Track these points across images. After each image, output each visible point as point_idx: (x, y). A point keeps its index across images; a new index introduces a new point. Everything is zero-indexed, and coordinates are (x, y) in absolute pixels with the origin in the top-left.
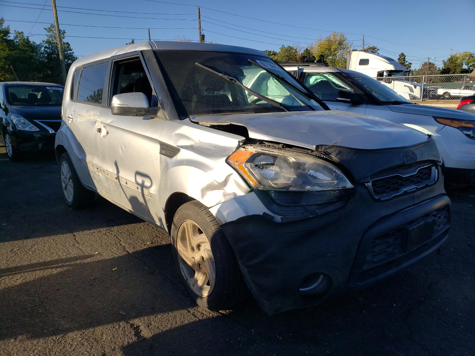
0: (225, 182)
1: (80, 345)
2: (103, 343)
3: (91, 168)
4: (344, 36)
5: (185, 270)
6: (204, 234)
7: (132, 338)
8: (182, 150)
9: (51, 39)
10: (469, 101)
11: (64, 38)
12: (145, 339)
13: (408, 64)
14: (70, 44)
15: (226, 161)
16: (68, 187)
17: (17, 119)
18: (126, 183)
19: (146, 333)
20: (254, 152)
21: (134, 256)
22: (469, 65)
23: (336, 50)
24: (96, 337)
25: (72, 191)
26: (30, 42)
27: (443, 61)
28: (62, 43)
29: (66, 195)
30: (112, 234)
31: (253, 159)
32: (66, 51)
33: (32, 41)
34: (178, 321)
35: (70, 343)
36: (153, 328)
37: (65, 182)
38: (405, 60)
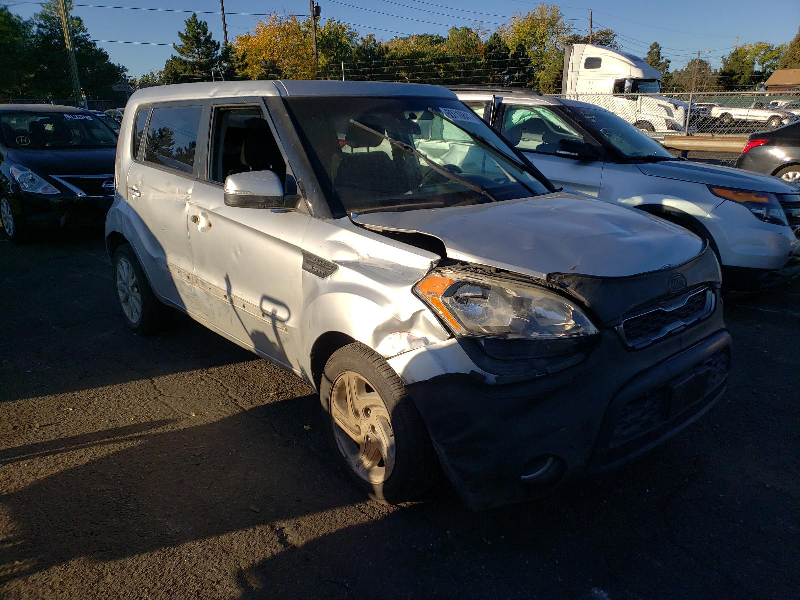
0: (412, 322)
1: (203, 559)
2: (235, 554)
3: (176, 275)
4: (558, 12)
5: (342, 442)
6: (376, 393)
7: (276, 546)
8: (340, 267)
9: (48, 11)
10: (764, 141)
11: (72, 9)
12: (295, 548)
13: (665, 62)
14: (82, 19)
15: (413, 291)
16: (130, 299)
17: (22, 173)
18: (244, 306)
19: (295, 539)
20: (456, 280)
21: (254, 416)
22: (765, 66)
23: (544, 35)
24: (223, 545)
25: (138, 307)
26: (12, 16)
27: (723, 58)
28: (69, 17)
29: (126, 312)
30: (213, 379)
31: (453, 290)
32: (76, 33)
33: (15, 15)
34: (339, 520)
35: (187, 556)
36: (304, 531)
37: (124, 291)
38: (660, 56)
